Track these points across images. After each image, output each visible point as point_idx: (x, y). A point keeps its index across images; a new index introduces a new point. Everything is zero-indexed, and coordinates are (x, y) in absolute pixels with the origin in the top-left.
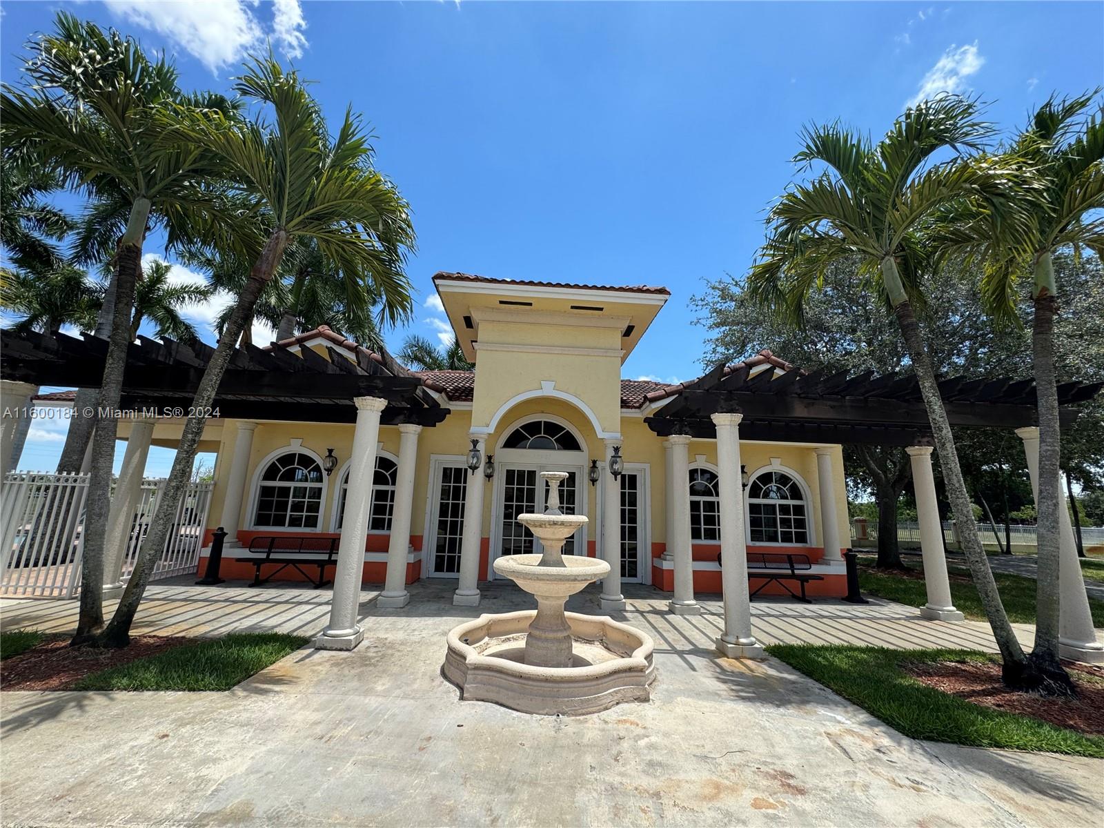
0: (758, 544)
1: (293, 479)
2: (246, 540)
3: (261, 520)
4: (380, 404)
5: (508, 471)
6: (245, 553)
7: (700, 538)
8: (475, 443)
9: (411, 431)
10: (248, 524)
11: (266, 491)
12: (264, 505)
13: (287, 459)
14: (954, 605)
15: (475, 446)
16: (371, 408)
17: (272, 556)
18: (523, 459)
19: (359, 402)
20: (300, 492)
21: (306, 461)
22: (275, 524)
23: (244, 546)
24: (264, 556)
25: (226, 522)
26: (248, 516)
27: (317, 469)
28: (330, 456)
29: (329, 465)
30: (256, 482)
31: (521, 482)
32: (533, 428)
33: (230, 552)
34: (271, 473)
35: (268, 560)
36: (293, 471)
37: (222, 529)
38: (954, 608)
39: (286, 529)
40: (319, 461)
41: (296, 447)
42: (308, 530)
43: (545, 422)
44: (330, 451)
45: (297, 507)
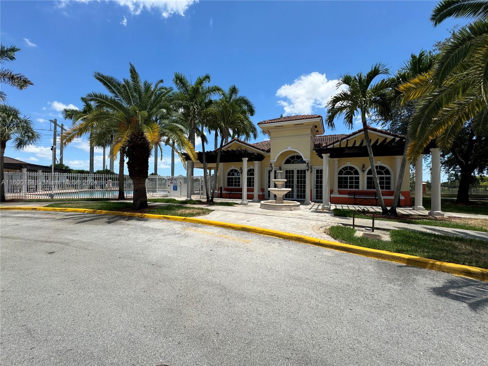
0: (369, 190)
1: (234, 175)
2: (226, 189)
3: (228, 185)
4: (247, 159)
5: (286, 170)
6: (227, 192)
7: (348, 188)
8: (271, 164)
9: (256, 163)
10: (226, 186)
11: (228, 179)
12: (228, 182)
13: (232, 171)
14: (423, 206)
15: (271, 165)
16: (245, 160)
17: (232, 193)
18: (290, 167)
19: (243, 159)
20: (235, 178)
21: (236, 171)
22: (231, 186)
23: (226, 191)
24: (230, 192)
25: (222, 185)
26: (226, 185)
27: (239, 173)
28: (241, 169)
29: (241, 171)
30: (226, 177)
31: (290, 173)
32: (293, 157)
33: (224, 192)
34: (229, 174)
35: (231, 193)
36: (234, 173)
37: (221, 187)
38: (423, 207)
39: (234, 187)
40: (239, 171)
41: (233, 168)
42: (238, 187)
43: (296, 156)
44: (241, 168)
45: (235, 182)
